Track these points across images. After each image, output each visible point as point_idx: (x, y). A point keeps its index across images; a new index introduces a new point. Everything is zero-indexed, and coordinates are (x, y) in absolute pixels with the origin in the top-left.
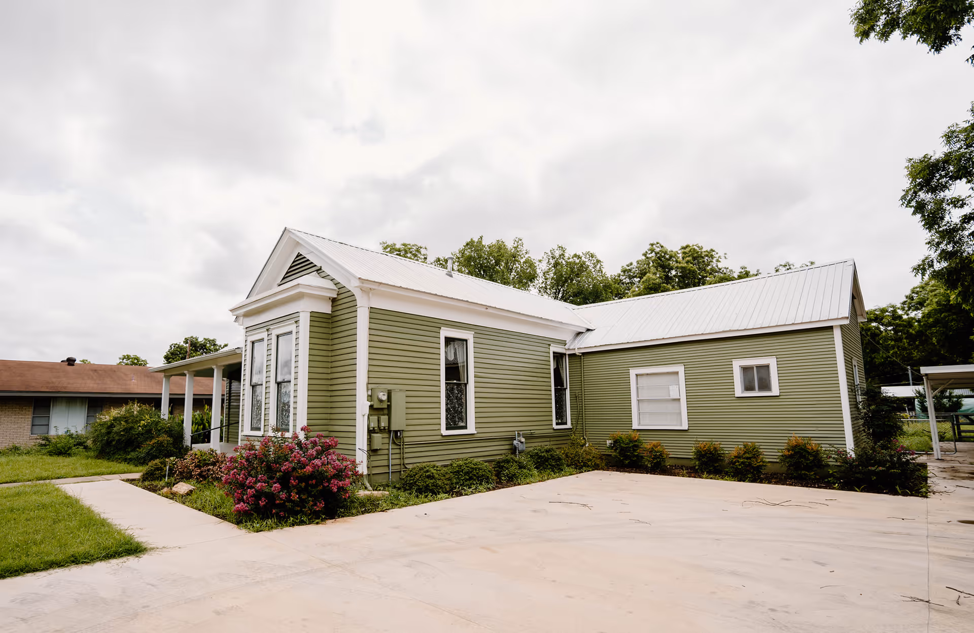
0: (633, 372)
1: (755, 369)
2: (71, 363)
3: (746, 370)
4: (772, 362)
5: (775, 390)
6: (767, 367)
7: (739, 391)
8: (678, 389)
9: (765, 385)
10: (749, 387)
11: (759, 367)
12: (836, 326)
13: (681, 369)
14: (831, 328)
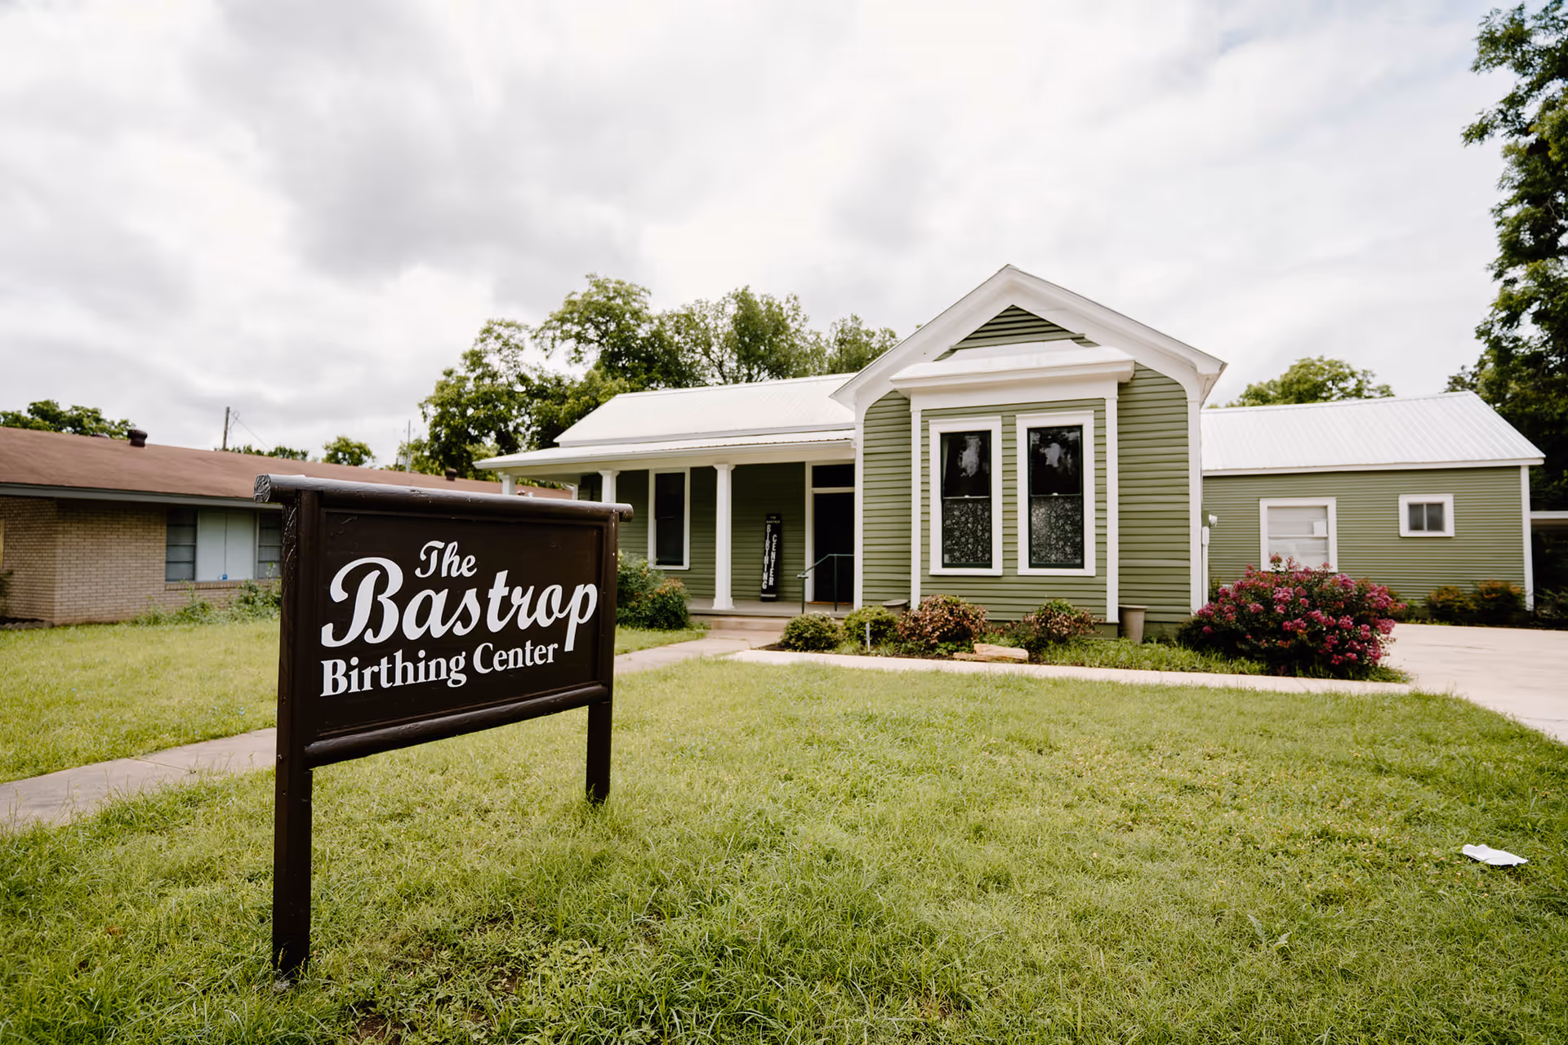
0: (1264, 504)
1: (1425, 507)
2: (138, 440)
3: (1414, 508)
4: (1448, 500)
5: (1449, 530)
6: (1440, 506)
7: (1405, 531)
8: (1328, 528)
9: (1436, 523)
10: (1416, 526)
11: (1430, 506)
12: (1525, 466)
13: (1331, 503)
14: (1518, 468)
